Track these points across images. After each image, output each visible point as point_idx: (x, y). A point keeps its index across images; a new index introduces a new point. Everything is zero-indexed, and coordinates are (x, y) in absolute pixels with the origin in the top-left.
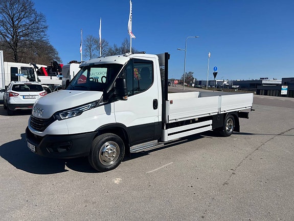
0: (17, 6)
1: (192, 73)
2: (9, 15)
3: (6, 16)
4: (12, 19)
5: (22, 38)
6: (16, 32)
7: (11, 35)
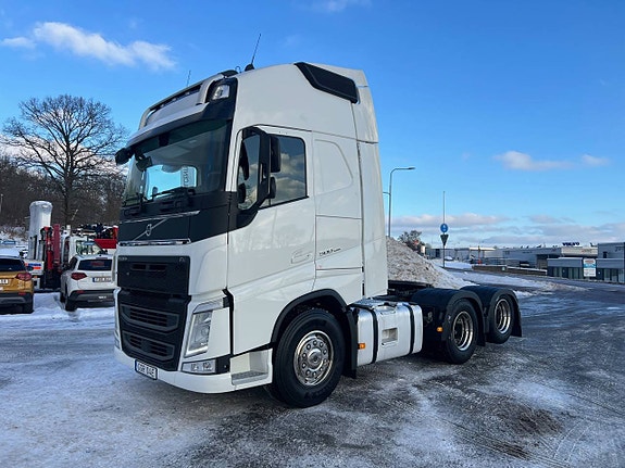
0: (77, 114)
1: (419, 234)
2: (62, 131)
3: (55, 134)
4: (67, 138)
5: (83, 172)
6: (72, 160)
7: (63, 167)
